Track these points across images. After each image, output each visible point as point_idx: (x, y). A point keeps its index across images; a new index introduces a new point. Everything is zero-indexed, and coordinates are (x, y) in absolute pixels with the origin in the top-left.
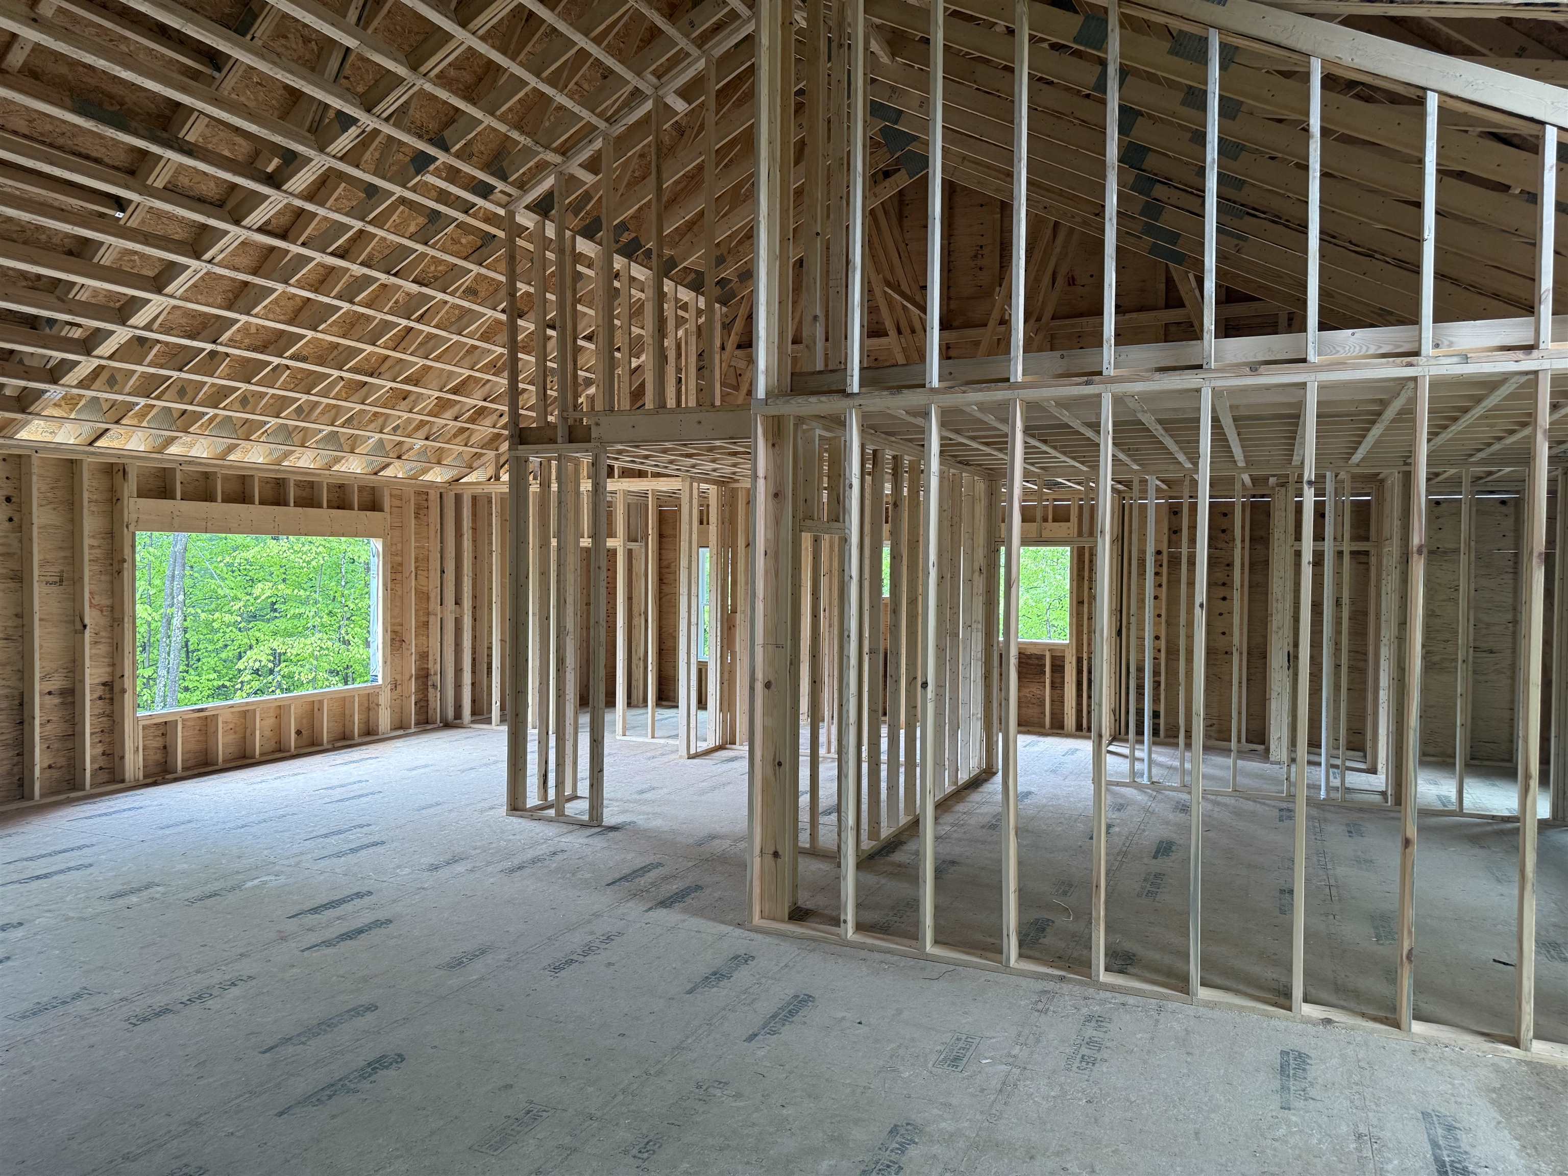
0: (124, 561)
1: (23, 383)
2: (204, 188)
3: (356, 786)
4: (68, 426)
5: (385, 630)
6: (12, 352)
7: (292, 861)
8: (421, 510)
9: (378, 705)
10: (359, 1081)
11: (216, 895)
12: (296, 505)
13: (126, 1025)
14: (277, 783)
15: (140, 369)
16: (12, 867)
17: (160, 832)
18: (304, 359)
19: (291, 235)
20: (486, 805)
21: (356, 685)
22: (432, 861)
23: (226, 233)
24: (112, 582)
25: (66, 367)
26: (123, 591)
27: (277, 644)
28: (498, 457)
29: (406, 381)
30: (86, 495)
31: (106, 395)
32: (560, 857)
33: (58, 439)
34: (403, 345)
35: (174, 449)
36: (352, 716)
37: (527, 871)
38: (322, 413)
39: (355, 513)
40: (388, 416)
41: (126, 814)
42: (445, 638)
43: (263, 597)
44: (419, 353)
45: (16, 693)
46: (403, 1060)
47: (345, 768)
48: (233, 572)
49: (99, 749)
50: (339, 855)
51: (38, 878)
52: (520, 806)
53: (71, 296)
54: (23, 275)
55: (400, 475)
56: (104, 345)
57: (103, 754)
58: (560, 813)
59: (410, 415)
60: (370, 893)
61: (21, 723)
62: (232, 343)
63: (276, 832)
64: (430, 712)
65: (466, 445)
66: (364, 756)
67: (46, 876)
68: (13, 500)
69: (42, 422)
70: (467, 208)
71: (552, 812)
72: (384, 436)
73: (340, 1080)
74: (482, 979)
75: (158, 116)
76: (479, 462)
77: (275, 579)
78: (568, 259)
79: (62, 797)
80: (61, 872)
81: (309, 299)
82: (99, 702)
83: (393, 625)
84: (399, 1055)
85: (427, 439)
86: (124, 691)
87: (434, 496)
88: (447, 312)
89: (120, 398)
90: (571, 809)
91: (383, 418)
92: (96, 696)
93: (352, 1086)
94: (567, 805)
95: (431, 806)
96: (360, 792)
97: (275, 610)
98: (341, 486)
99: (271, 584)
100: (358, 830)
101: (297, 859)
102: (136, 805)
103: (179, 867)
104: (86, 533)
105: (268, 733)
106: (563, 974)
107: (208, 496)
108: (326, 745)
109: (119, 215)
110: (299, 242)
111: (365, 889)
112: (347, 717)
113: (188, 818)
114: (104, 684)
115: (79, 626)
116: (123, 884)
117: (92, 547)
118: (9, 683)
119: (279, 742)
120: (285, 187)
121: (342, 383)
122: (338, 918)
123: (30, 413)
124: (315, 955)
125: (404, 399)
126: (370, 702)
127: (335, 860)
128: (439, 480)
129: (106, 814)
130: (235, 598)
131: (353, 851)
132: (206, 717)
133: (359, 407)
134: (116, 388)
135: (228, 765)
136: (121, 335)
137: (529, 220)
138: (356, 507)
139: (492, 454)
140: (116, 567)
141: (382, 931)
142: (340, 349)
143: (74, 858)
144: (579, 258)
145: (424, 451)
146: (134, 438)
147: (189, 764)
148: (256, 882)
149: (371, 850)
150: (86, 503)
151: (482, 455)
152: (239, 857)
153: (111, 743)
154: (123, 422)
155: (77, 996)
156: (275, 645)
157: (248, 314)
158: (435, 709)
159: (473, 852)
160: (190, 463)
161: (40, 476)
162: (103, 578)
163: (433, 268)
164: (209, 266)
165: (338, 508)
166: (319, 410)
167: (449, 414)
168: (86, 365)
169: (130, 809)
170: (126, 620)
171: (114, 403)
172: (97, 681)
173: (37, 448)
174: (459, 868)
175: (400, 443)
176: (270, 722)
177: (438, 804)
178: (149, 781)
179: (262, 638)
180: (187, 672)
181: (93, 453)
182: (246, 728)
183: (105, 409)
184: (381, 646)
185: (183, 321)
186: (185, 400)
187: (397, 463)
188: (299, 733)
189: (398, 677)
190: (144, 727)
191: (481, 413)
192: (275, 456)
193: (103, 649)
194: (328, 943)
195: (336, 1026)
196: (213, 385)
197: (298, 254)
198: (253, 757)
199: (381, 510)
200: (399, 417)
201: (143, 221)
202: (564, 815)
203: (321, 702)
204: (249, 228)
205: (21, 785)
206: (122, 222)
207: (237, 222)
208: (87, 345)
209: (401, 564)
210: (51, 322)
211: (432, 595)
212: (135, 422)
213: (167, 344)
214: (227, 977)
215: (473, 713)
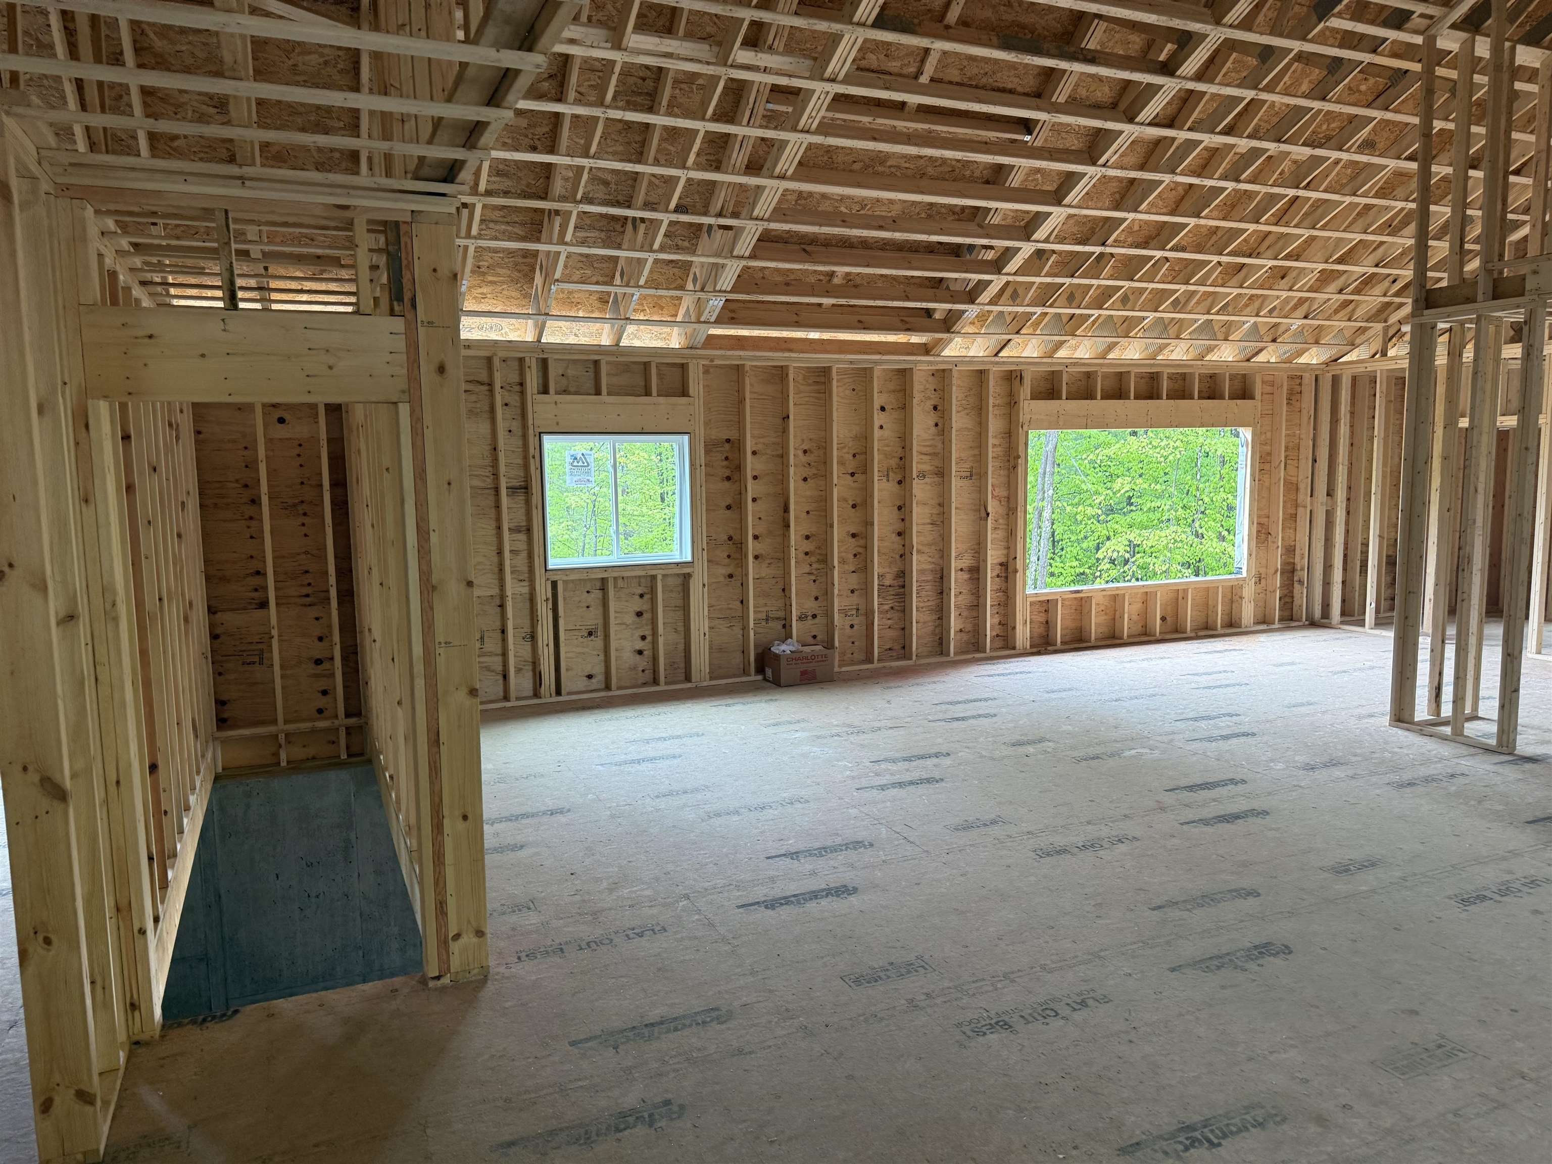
0: (1019, 457)
1: (948, 306)
2: (1099, 94)
3: (1222, 676)
4: (979, 340)
5: (1251, 522)
6: (941, 279)
7: (1165, 739)
8: (1294, 395)
9: (1241, 598)
10: (1247, 961)
11: (1098, 758)
12: (1169, 397)
13: (1033, 855)
14: (1145, 664)
15: (1038, 280)
16: (938, 707)
17: (1047, 695)
18: (1183, 249)
19: (1177, 122)
20: (1363, 711)
21: (1209, 578)
22: (1307, 761)
23: (1121, 132)
24: (1009, 477)
25: (982, 286)
26: (1017, 483)
27: (1134, 536)
28: (1386, 330)
29: (1288, 257)
30: (991, 400)
31: (1010, 309)
32: (1461, 780)
33: (971, 354)
34: (1285, 218)
35: (1062, 353)
36: (1216, 606)
37: (1420, 789)
38: (1198, 303)
39: (1226, 403)
40: (1265, 297)
41: (1019, 676)
42: (1314, 532)
43: (1122, 492)
44: (1306, 223)
45: (938, 568)
46: (1290, 952)
47: (1209, 656)
48: (1095, 468)
49: (996, 620)
50: (1210, 739)
51: (957, 719)
52: (1406, 717)
53: (987, 222)
54: (951, 209)
55: (1273, 360)
56: (1012, 262)
57: (1000, 624)
58: (1458, 732)
59: (1290, 293)
60: (1243, 781)
61: (942, 593)
62: (1117, 243)
63: (1147, 709)
64: (1295, 609)
65: (1349, 320)
66: (1227, 647)
67: (963, 719)
68: (939, 408)
69: (960, 339)
70: (1374, 46)
71: (1447, 730)
72: (1259, 319)
73: (1228, 954)
74: (1373, 891)
75: (1063, 34)
76: (1363, 338)
77: (1133, 474)
78: (1506, 77)
79: (970, 656)
80: (974, 717)
81: (1191, 185)
82: (997, 579)
83: (1259, 517)
84: (1287, 947)
85: (1306, 317)
86: (1016, 571)
87: (1308, 379)
88: (1338, 174)
89: (1020, 309)
90: (1471, 729)
91: (1260, 300)
92: (995, 574)
93: (1240, 964)
94: (1466, 725)
95: (1302, 705)
96: (1227, 682)
97: (1132, 504)
98: (1212, 376)
99: (1130, 479)
100: (1227, 718)
101: (1171, 737)
102: (1026, 669)
103: (1064, 728)
104: (990, 434)
105: (1135, 617)
106: (1472, 908)
107: (1087, 394)
108: (1189, 634)
109: (1027, 138)
110: (1186, 127)
111: (1238, 777)
112: (1211, 608)
113: (1068, 686)
114: (1001, 564)
115: (983, 515)
116: (1021, 735)
117: (994, 446)
118: (933, 560)
119: (1145, 626)
120: (1178, 73)
121: (1220, 269)
122: (1214, 800)
123: (953, 333)
124: (1196, 831)
125: (1283, 278)
126: (1233, 594)
127: (1207, 744)
128: (1314, 362)
129: (1003, 675)
130: (1097, 493)
131: (1226, 738)
132: (1082, 598)
133: (1236, 291)
134: (1018, 301)
135: (1100, 643)
136: (1027, 249)
137: (1455, 41)
138: (1227, 397)
139: (1378, 327)
140: (1012, 463)
141: (1259, 820)
142: (1220, 234)
143: (982, 708)
144: (1517, 72)
145: (1301, 330)
146: (1030, 346)
147: (1067, 638)
148: (1133, 752)
149: (1243, 739)
150: (991, 408)
151: (1366, 329)
152: (1116, 728)
153: (1006, 615)
154: (1022, 332)
155: (994, 822)
156: (1131, 538)
157: (1136, 211)
158: (1301, 606)
159: (1354, 759)
160: (1075, 364)
161: (958, 386)
162: (1002, 472)
163: (1324, 127)
164: (1103, 169)
165: (1209, 398)
166: (1195, 300)
167: (1333, 287)
168: (998, 282)
169: (1021, 673)
170: (1019, 509)
171: (1015, 315)
172: (995, 562)
173: (957, 362)
174: (1338, 772)
175: (1276, 325)
176: (1137, 606)
177: (1310, 704)
178: (1034, 650)
179: (1120, 530)
180: (1052, 559)
181: (997, 363)
182: (1115, 611)
183: (1008, 321)
184: (1246, 538)
185: (1075, 229)
186: (1074, 305)
187: (1272, 347)
188: (1163, 619)
189: (1263, 570)
190: (1032, 604)
191: (1369, 281)
192: (1151, 350)
193: (1001, 534)
194: (1205, 822)
195: (1219, 902)
196: (1099, 286)
197: (1186, 140)
198: (1122, 638)
199: (1252, 397)
200: (1278, 297)
201: (1046, 140)
202: (1462, 735)
203: (1185, 591)
204: (1142, 124)
205: (941, 644)
206: (1030, 144)
207: (1131, 120)
208: (997, 266)
209: (1269, 454)
210: (971, 247)
211: (1302, 486)
212: (1031, 331)
213: (1060, 253)
214: (1114, 833)
215: (1343, 613)
